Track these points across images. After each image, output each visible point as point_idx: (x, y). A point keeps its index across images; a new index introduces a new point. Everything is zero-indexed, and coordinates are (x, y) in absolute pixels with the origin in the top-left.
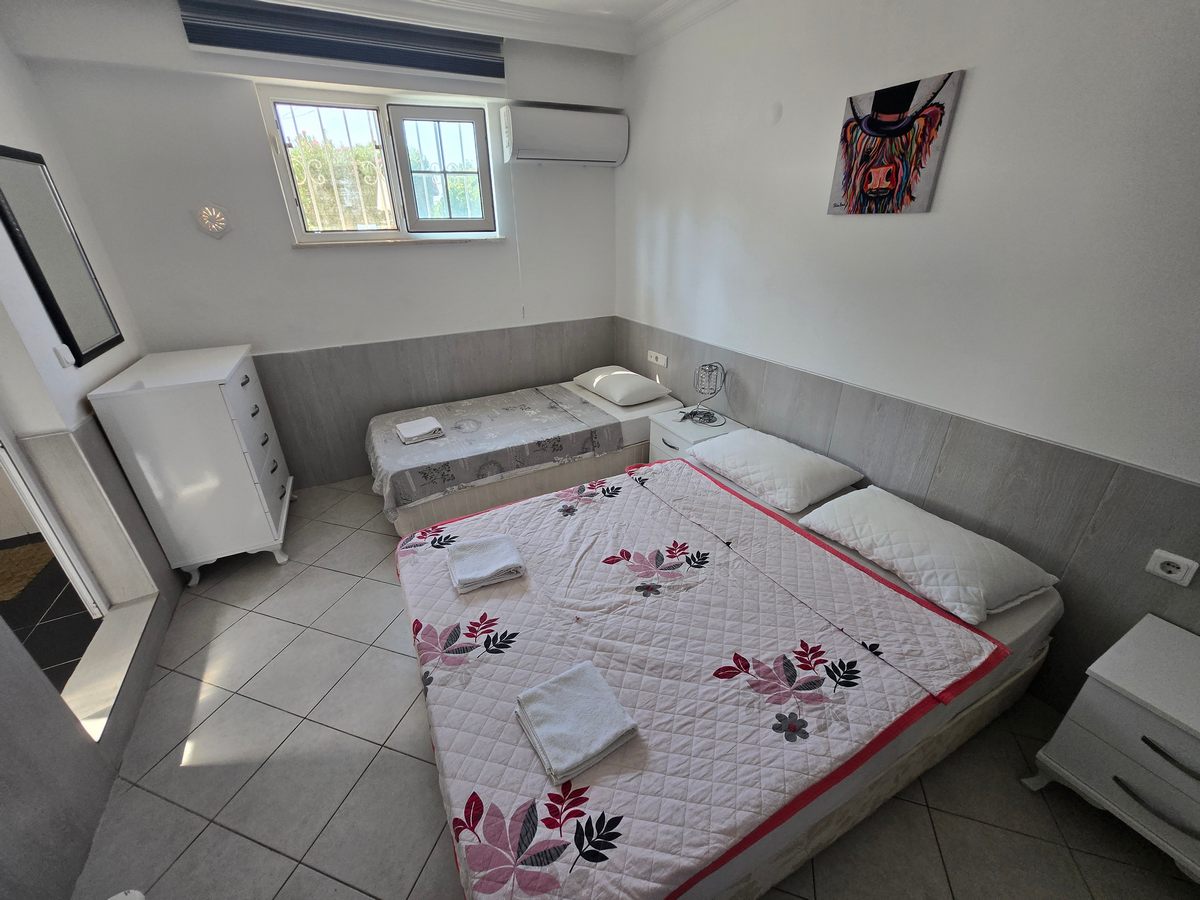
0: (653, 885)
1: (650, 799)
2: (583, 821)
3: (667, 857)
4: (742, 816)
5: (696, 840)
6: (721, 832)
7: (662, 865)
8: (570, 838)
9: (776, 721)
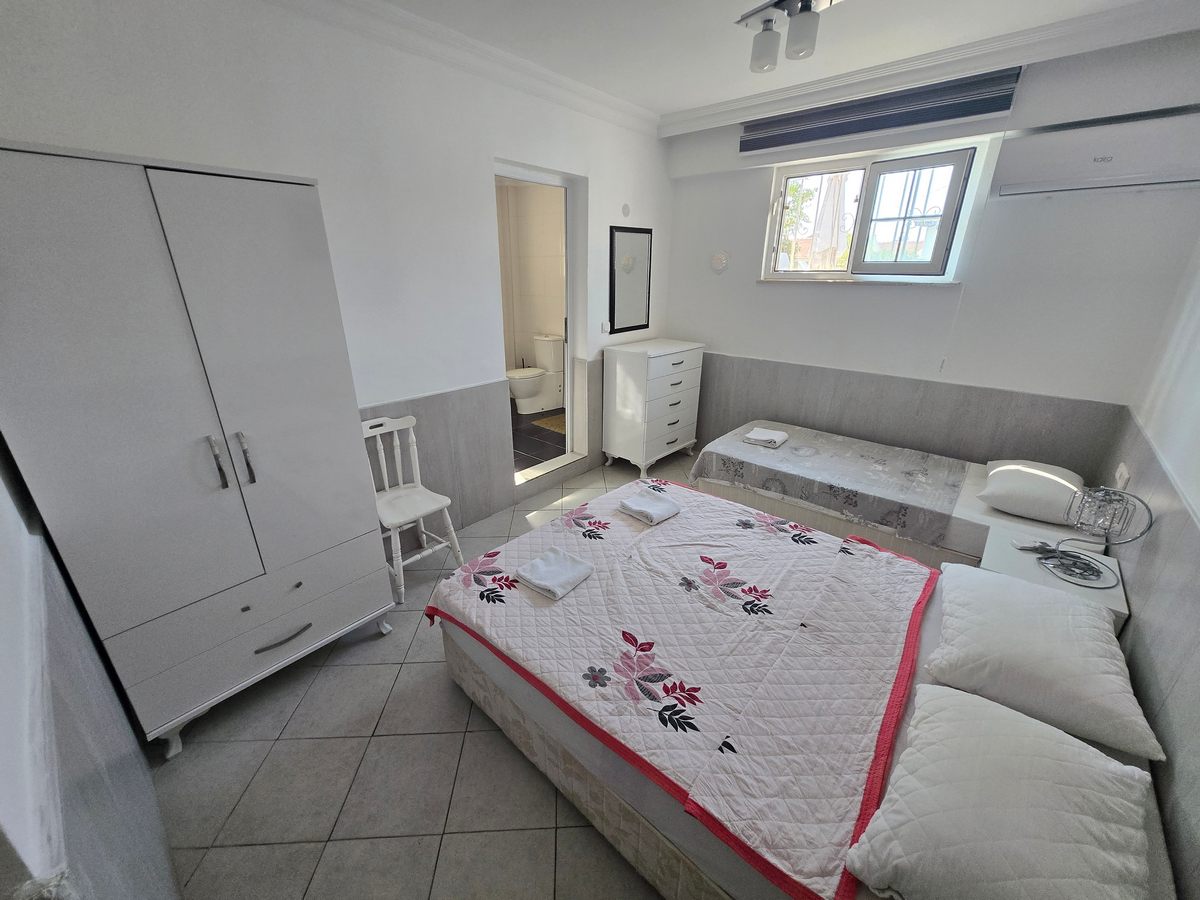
0: (475, 620)
1: (518, 613)
2: (499, 590)
3: (488, 622)
4: (519, 652)
5: (500, 633)
6: (507, 644)
7: (484, 621)
8: (489, 587)
9: (597, 669)
